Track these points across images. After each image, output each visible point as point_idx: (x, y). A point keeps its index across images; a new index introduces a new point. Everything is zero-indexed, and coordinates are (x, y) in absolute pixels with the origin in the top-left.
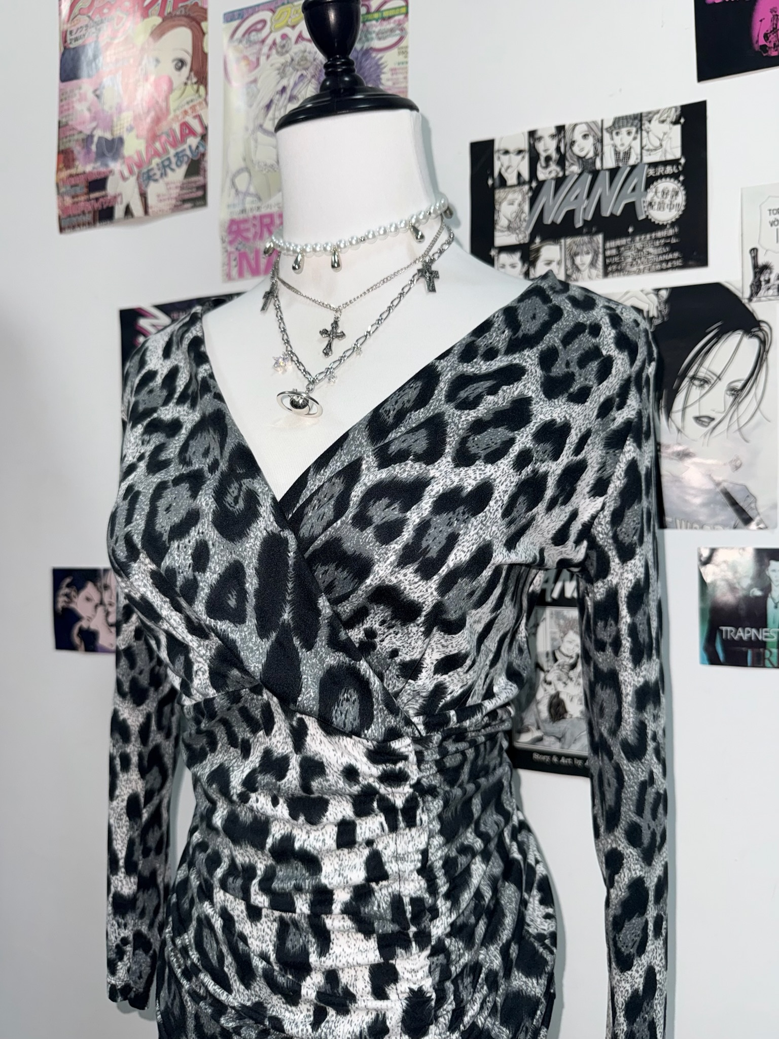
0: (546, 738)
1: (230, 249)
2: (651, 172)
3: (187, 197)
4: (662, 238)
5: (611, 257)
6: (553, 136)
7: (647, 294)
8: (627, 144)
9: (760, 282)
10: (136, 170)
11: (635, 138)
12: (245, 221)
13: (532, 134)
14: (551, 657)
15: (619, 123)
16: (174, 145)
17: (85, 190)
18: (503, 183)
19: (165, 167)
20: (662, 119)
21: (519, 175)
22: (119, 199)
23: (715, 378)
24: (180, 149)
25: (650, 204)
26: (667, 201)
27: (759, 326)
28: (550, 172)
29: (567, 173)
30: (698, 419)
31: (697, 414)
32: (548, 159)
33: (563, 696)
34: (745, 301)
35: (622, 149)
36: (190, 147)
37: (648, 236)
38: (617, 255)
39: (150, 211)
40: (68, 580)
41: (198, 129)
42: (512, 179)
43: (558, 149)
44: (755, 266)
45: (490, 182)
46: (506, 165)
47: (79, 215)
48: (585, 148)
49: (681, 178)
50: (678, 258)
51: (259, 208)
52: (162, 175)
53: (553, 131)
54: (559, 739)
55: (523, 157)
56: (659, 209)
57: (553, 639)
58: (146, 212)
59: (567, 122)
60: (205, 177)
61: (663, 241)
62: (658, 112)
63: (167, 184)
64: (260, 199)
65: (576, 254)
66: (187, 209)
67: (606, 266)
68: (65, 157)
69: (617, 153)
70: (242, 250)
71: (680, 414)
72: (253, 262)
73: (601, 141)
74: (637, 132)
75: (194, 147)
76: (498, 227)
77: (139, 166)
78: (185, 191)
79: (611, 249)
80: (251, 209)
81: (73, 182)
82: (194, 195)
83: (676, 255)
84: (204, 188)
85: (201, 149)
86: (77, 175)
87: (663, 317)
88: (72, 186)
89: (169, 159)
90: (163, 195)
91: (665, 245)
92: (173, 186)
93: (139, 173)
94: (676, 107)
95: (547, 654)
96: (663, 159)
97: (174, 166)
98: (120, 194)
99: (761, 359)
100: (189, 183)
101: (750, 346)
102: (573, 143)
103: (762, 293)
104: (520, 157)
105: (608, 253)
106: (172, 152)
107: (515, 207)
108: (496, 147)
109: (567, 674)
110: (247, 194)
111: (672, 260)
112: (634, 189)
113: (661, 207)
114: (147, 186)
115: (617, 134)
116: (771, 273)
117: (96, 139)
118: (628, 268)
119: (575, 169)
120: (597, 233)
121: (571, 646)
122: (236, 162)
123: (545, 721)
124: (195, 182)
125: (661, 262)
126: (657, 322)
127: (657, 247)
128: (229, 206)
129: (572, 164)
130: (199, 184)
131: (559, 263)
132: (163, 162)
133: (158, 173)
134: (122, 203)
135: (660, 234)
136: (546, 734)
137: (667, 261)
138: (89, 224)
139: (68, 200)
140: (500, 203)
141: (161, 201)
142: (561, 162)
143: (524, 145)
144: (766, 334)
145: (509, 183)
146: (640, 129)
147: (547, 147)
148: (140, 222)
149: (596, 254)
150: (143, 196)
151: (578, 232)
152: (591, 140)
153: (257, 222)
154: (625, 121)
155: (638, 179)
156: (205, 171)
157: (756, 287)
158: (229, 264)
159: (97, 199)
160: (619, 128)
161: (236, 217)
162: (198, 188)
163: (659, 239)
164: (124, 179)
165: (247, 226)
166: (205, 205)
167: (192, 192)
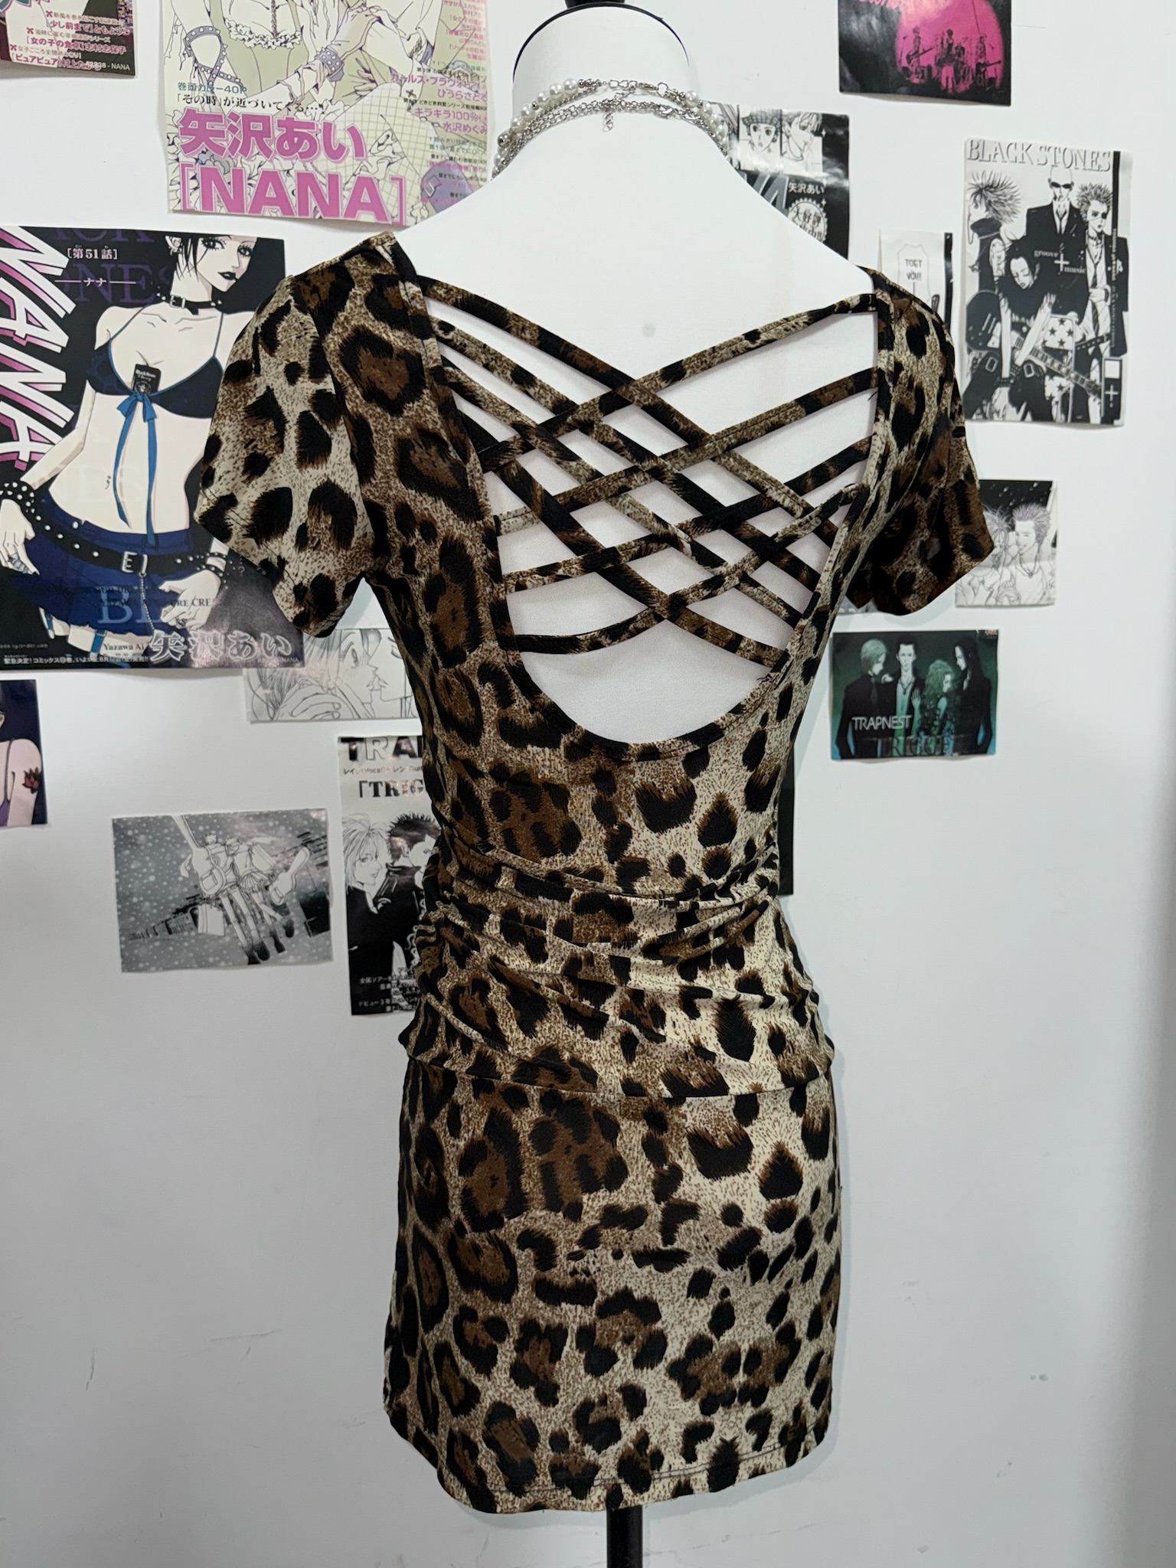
1: (183, 158)
3: (91, 48)
8: (765, 146)
11: (774, 141)
12: (217, 118)
15: (758, 116)
20: (803, 124)
39: (11, 52)
51: (241, 103)
60: (129, 24)
62: (799, 115)
64: (243, 89)
66: (94, 69)
70: (209, 164)
73: (737, 133)
74: (776, 133)
78: (92, 38)
82: (108, 50)
84: (128, 41)
90: (44, 32)
92: (63, 22)
96: (805, 175)
100: (94, 24)
110: (215, 72)
122: (192, 15)
124: (108, 27)
128: (181, 84)
130: (116, 32)
141: (34, 41)
153: (239, 126)
154: (763, 116)
156: (129, 12)
160: (757, 123)
162: (116, 40)
165: (218, 127)
166: (131, 73)
167: (102, 43)
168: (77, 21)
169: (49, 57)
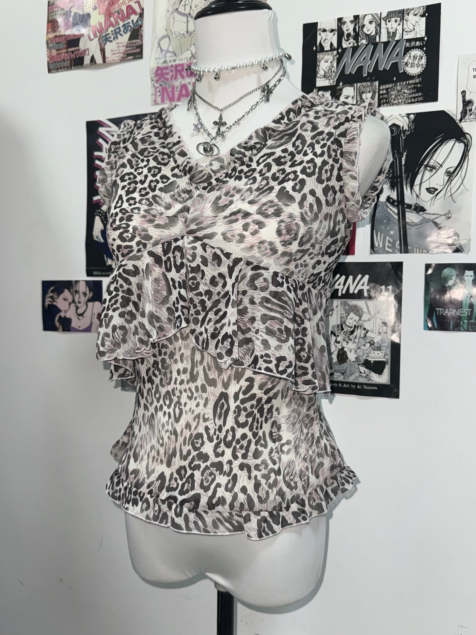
0: (335, 373)
1: (156, 85)
2: (408, 45)
3: (130, 52)
4: (413, 84)
5: (382, 94)
6: (352, 22)
7: (402, 117)
8: (394, 28)
9: (467, 110)
10: (98, 34)
11: (399, 25)
12: (166, 68)
13: (340, 20)
14: (340, 327)
15: (391, 15)
16: (123, 20)
17: (65, 46)
18: (322, 49)
19: (117, 33)
20: (415, 13)
21: (331, 44)
22: (87, 53)
23: (439, 166)
24: (126, 22)
25: (406, 64)
26: (416, 62)
27: (465, 136)
28: (350, 43)
29: (359, 44)
30: (428, 190)
31: (428, 187)
32: (349, 35)
33: (345, 349)
34: (457, 121)
35: (391, 31)
36: (132, 21)
37: (405, 83)
38: (386, 94)
39: (107, 60)
40: (52, 288)
41: (138, 11)
42: (327, 47)
43: (354, 29)
44: (464, 101)
45: (314, 48)
46: (324, 39)
47: (61, 62)
48: (370, 29)
49: (425, 49)
50: (421, 96)
51: (175, 61)
52: (114, 39)
53: (352, 19)
54: (343, 374)
55: (334, 34)
56: (411, 67)
57: (341, 317)
58: (104, 61)
59: (361, 14)
60: (142, 40)
61: (413, 86)
62: (413, 9)
63: (118, 44)
64: (175, 55)
65: (363, 93)
66: (130, 60)
67: (379, 100)
68: (52, 24)
69: (388, 33)
70: (164, 86)
71: (418, 186)
72: (170, 93)
73: (380, 25)
74: (400, 21)
75: (135, 21)
76: (318, 75)
77: (100, 32)
78: (129, 49)
79: (383, 90)
80: (170, 61)
81: (57, 41)
82: (134, 51)
83: (420, 94)
84: (141, 47)
85: (140, 23)
86: (60, 36)
87: (411, 130)
88: (56, 44)
89: (119, 28)
90: (116, 50)
91: (414, 88)
92: (122, 45)
93: (100, 36)
94: (423, 7)
95: (338, 326)
96: (415, 37)
97: (122, 33)
98: (88, 49)
99: (465, 155)
100: (131, 43)
101: (459, 148)
102: (363, 26)
103: (467, 117)
104: (333, 33)
105: (381, 92)
106: (121, 24)
107: (329, 64)
108: (319, 28)
109: (349, 337)
110: (168, 51)
111: (417, 97)
112: (397, 55)
113: (412, 66)
114: (105, 45)
115: (389, 21)
116: (473, 105)
117: (72, 14)
118: (392, 101)
119: (364, 42)
120: (375, 80)
121: (351, 321)
122: (161, 32)
123: (335, 364)
124: (135, 43)
125: (411, 98)
126: (407, 133)
127: (410, 89)
128: (156, 59)
129: (363, 39)
130: (137, 44)
131: (353, 98)
132: (115, 30)
133: (112, 37)
134: (88, 55)
135: (411, 82)
136: (336, 371)
137: (414, 98)
138: (67, 67)
139: (54, 52)
140: (320, 62)
141: (113, 54)
142: (356, 37)
143: (335, 27)
144: (468, 141)
145: (325, 49)
146: (402, 19)
147: (348, 28)
148: (100, 67)
149: (374, 93)
150: (103, 51)
151: (364, 80)
152: (374, 24)
153: (174, 69)
154: (394, 14)
155: (400, 49)
156: (142, 36)
157: (464, 114)
158: (156, 95)
159: (73, 52)
160: (391, 18)
161: (160, 65)
162: (137, 47)
163: (411, 84)
164: (91, 40)
165: (167, 71)
166: (141, 57)
167: (133, 49)
168: (125, 44)
169: (117, 59)
